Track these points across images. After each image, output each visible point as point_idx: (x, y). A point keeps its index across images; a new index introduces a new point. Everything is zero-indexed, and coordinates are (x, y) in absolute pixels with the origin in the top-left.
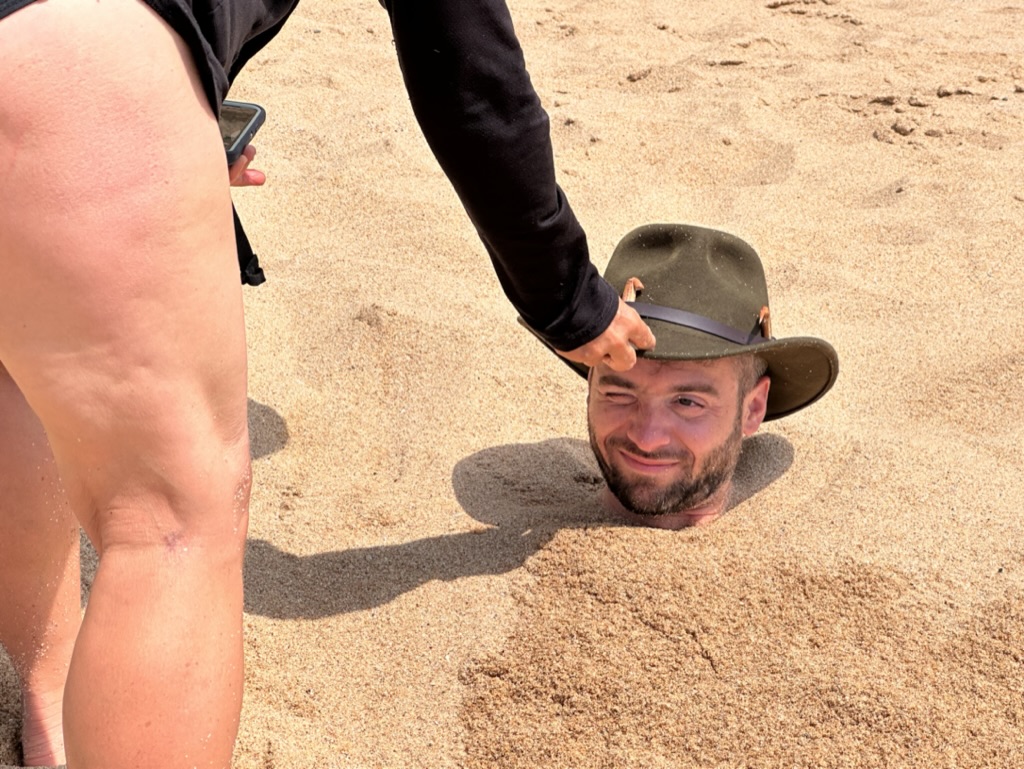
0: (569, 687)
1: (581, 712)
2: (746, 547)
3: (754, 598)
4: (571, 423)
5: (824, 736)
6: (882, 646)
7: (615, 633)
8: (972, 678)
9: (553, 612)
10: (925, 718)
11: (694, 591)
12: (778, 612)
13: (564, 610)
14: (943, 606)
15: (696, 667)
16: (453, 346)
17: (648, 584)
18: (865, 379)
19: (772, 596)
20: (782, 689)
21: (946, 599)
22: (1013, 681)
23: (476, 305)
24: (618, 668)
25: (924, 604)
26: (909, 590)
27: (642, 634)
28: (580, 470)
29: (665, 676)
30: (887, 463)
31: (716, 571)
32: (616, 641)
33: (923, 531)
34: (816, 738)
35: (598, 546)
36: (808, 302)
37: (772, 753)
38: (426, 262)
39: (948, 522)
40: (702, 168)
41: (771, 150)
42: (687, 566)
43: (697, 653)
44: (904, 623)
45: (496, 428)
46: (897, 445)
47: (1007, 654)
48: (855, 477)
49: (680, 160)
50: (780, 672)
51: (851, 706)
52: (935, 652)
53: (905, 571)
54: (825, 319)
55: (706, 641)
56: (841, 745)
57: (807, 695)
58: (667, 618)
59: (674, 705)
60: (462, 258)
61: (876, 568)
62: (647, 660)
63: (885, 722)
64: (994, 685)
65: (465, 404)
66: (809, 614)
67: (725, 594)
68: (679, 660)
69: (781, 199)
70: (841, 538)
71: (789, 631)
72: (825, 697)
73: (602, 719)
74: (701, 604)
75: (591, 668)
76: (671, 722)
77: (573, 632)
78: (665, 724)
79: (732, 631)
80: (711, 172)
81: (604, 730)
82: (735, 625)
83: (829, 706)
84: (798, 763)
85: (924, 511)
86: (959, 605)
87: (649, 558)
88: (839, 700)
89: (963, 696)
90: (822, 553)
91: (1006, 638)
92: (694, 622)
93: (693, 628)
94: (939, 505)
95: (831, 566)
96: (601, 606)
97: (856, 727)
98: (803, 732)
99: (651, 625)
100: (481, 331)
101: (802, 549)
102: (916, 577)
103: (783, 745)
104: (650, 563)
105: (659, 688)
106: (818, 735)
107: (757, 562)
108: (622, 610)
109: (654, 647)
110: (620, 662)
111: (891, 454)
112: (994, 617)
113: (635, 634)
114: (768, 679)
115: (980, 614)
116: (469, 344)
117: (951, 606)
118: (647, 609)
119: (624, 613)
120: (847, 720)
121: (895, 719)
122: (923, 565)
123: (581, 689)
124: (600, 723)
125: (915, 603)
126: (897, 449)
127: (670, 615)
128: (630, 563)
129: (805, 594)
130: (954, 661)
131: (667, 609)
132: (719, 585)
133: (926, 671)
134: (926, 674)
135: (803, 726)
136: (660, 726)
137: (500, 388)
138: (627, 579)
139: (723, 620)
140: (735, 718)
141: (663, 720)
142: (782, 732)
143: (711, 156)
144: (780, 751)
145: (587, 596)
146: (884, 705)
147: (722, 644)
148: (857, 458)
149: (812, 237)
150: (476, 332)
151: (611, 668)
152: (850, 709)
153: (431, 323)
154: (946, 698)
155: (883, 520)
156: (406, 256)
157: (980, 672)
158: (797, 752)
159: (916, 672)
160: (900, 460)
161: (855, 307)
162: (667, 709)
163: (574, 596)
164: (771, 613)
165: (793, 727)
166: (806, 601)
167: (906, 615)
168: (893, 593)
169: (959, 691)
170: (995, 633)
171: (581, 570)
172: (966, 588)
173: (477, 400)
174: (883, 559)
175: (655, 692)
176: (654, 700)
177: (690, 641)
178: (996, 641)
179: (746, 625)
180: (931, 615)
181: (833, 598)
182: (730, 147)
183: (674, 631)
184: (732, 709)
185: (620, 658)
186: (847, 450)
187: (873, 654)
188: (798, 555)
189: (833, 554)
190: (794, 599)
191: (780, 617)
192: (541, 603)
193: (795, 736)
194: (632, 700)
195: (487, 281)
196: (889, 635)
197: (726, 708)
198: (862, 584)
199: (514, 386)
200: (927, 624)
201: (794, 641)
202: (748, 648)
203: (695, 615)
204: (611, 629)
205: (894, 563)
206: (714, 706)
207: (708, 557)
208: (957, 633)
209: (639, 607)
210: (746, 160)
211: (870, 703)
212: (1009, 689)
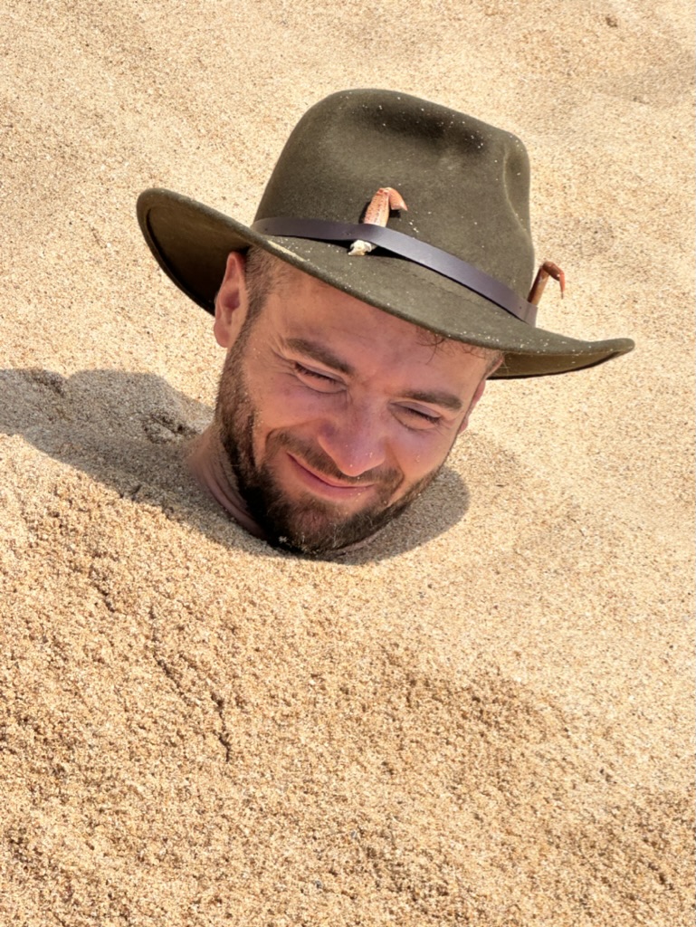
0: (8, 710)
1: (13, 752)
2: (357, 604)
3: (333, 682)
4: (178, 335)
5: (343, 893)
6: (483, 799)
7: (108, 661)
8: (589, 884)
9: (34, 593)
10: (496, 915)
11: (251, 640)
12: (358, 713)
13: (52, 597)
14: (596, 775)
15: (203, 751)
16: (54, 164)
17: (188, 607)
18: (639, 425)
19: (360, 687)
20: (307, 816)
21: (605, 766)
22: (644, 907)
23: (114, 118)
24: (91, 711)
25: (571, 763)
26: (559, 736)
27: (147, 676)
28: (163, 406)
29: (154, 748)
30: (607, 549)
31: (297, 622)
32: (105, 673)
33: (616, 663)
34: (332, 891)
35: (141, 524)
36: (609, 287)
37: (259, 891)
38: (71, 31)
39: (657, 663)
40: (560, 46)
41: (671, 56)
42: (258, 601)
43: (214, 732)
44: (530, 778)
45: (67, 302)
46: (632, 529)
47: (653, 868)
48: (554, 555)
49: (530, 24)
50: (316, 794)
51: (399, 865)
52: (554, 832)
53: (566, 708)
54: (623, 320)
55: (234, 719)
56: (361, 912)
57: (340, 832)
58: (193, 665)
59: (149, 792)
60: (127, 45)
61: (527, 691)
62: (138, 717)
63: (438, 902)
64: (616, 905)
65: (34, 252)
66: (401, 729)
67: (294, 661)
68: (183, 733)
69: (648, 130)
70: (498, 633)
71: (361, 743)
72: (367, 842)
73: (39, 772)
74: (252, 663)
75: (51, 697)
76: (134, 813)
77: (48, 636)
78: (124, 813)
79: (278, 716)
80: (570, 56)
81: (37, 788)
82: (287, 710)
83: (368, 855)
84: (290, 916)
85: (629, 636)
86: (619, 780)
87: (209, 569)
88: (386, 851)
89: (565, 904)
90: (459, 648)
91: (660, 845)
92: (229, 686)
93: (222, 694)
94: (656, 634)
95: (463, 672)
96: (106, 613)
97: (395, 894)
98: (316, 877)
99: (165, 668)
100: (104, 158)
101: (434, 632)
102: (577, 723)
103: (279, 885)
104: (208, 577)
105: (139, 760)
106: (335, 886)
107: (362, 630)
108: (134, 630)
109: (156, 702)
110: (97, 705)
111: (618, 539)
112: (658, 813)
113: (137, 671)
114: (294, 799)
115: (641, 803)
116: (79, 169)
117: (608, 778)
118: (170, 643)
119: (135, 636)
120: (386, 881)
121: (452, 902)
122: (595, 709)
123: (26, 720)
124: (34, 777)
125: (559, 758)
126: (629, 535)
127: (199, 664)
128: (178, 566)
129: (408, 700)
130: (574, 854)
131: (198, 653)
132: (291, 645)
133: (528, 852)
134: (526, 858)
135: (318, 871)
136: (117, 812)
137: (96, 248)
138: (162, 589)
139: (273, 697)
140: (226, 837)
141: (124, 806)
142: (282, 869)
143: (580, 33)
144: (270, 891)
145: (93, 592)
146: (447, 878)
147: (254, 731)
148: (569, 528)
149: (663, 199)
150: (95, 156)
151: (81, 707)
152: (396, 869)
153: (35, 120)
154: (539, 899)
155: (568, 628)
156: (45, 13)
157: (605, 880)
158: (295, 901)
159: (513, 850)
160: (628, 552)
161: (673, 319)
162: (136, 793)
163: (75, 584)
164: (347, 711)
165: (302, 868)
166: (405, 710)
167: (538, 770)
168: (534, 734)
169: (563, 896)
170: (649, 835)
171: (101, 550)
172: (639, 761)
173: (54, 254)
174: (543, 683)
175: (129, 764)
176: (123, 775)
177: (211, 711)
178: (645, 846)
179: (302, 715)
180: (573, 781)
181: (446, 716)
182: (614, 30)
183: (194, 689)
184: (226, 824)
185: (100, 698)
186: (558, 513)
187: (465, 806)
188: (424, 639)
189: (475, 653)
190: (389, 701)
191: (358, 720)
192: (21, 575)
193: (301, 879)
194: (92, 763)
195: (150, 91)
196: (500, 789)
197: (219, 820)
198: (496, 708)
199: (117, 252)
200: (561, 791)
201: (361, 759)
202: (289, 750)
203: (235, 677)
204: (105, 652)
205: (555, 693)
206: (202, 812)
207: (295, 599)
208: (597, 817)
209: (159, 636)
210: (629, 58)
211: (427, 870)
212: (634, 917)
